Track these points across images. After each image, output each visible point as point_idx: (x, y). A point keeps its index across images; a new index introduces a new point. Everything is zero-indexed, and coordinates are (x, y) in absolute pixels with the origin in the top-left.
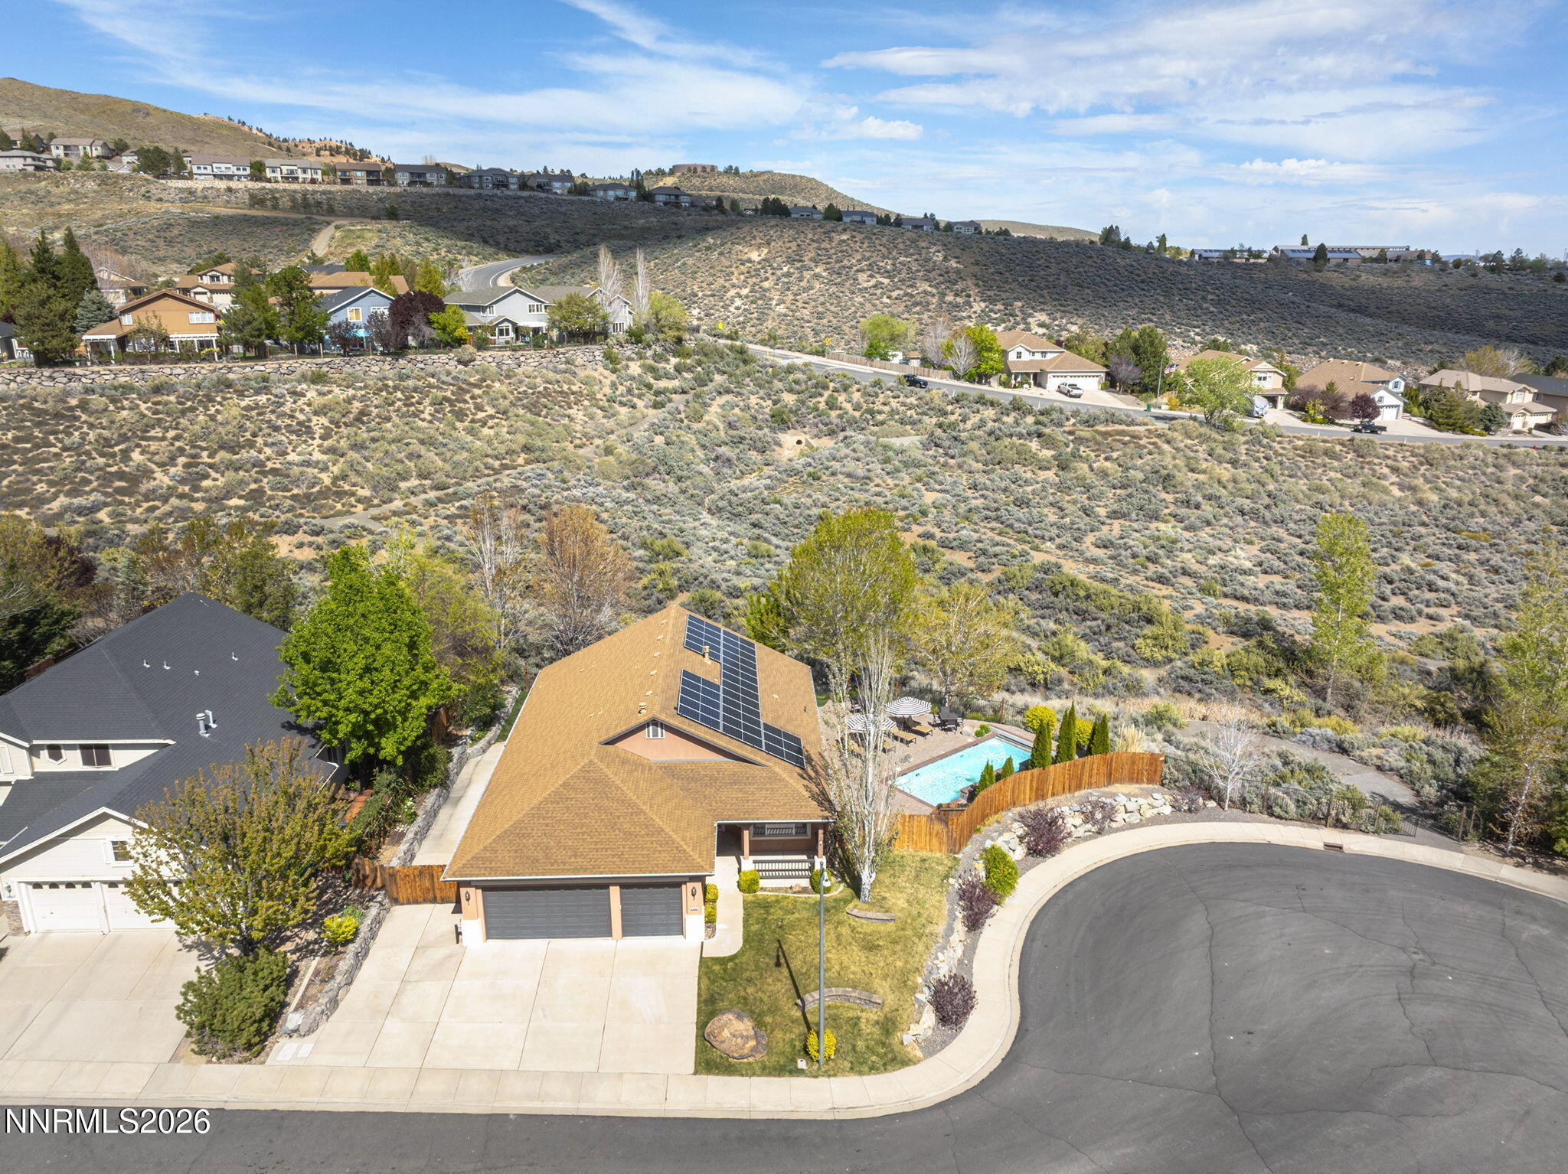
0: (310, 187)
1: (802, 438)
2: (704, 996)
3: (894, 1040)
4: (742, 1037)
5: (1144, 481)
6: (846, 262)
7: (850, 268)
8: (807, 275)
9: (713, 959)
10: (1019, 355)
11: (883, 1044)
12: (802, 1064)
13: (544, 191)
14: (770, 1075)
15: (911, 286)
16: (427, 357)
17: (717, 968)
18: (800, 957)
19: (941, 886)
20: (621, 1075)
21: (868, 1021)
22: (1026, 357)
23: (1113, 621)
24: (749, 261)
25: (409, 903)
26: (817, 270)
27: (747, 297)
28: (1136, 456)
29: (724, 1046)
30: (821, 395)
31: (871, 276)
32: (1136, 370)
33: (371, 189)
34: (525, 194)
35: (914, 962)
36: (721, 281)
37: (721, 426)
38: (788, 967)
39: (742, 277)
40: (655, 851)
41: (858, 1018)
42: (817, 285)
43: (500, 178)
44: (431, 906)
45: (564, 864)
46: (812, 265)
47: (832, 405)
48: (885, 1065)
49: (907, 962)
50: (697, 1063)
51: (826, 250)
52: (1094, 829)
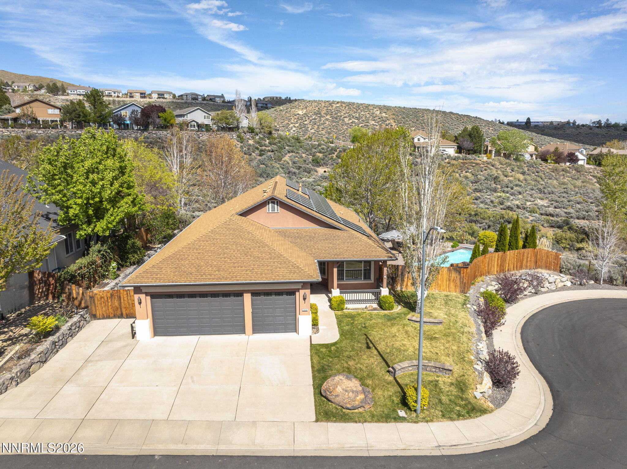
0: (117, 99)
1: (326, 170)
2: (316, 368)
3: (469, 395)
4: (353, 392)
5: (485, 180)
6: (339, 114)
7: (341, 116)
8: (323, 119)
9: (320, 345)
10: (419, 140)
11: (462, 399)
12: (402, 413)
13: (212, 101)
14: (378, 421)
15: (367, 122)
16: (157, 132)
17: (323, 350)
18: (383, 343)
19: (463, 308)
20: (254, 423)
21: (444, 383)
22: (422, 140)
23: (491, 224)
24: (298, 114)
25: (104, 318)
26: (327, 117)
27: (298, 127)
28: (480, 170)
29: (338, 400)
30: (334, 154)
31: (350, 119)
32: (471, 144)
33: (142, 100)
34: (205, 102)
35: (463, 347)
36: (287, 122)
37: (290, 163)
38: (376, 349)
39: (296, 120)
40: (276, 268)
41: (437, 381)
42: (327, 123)
43: (194, 96)
44: (118, 320)
45: (211, 275)
46: (325, 115)
47: (338, 157)
48: (468, 413)
49: (459, 347)
50: (318, 413)
51: (330, 110)
52: (533, 291)
